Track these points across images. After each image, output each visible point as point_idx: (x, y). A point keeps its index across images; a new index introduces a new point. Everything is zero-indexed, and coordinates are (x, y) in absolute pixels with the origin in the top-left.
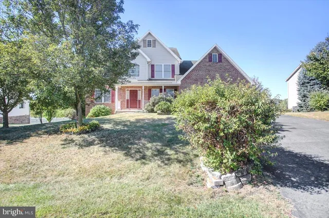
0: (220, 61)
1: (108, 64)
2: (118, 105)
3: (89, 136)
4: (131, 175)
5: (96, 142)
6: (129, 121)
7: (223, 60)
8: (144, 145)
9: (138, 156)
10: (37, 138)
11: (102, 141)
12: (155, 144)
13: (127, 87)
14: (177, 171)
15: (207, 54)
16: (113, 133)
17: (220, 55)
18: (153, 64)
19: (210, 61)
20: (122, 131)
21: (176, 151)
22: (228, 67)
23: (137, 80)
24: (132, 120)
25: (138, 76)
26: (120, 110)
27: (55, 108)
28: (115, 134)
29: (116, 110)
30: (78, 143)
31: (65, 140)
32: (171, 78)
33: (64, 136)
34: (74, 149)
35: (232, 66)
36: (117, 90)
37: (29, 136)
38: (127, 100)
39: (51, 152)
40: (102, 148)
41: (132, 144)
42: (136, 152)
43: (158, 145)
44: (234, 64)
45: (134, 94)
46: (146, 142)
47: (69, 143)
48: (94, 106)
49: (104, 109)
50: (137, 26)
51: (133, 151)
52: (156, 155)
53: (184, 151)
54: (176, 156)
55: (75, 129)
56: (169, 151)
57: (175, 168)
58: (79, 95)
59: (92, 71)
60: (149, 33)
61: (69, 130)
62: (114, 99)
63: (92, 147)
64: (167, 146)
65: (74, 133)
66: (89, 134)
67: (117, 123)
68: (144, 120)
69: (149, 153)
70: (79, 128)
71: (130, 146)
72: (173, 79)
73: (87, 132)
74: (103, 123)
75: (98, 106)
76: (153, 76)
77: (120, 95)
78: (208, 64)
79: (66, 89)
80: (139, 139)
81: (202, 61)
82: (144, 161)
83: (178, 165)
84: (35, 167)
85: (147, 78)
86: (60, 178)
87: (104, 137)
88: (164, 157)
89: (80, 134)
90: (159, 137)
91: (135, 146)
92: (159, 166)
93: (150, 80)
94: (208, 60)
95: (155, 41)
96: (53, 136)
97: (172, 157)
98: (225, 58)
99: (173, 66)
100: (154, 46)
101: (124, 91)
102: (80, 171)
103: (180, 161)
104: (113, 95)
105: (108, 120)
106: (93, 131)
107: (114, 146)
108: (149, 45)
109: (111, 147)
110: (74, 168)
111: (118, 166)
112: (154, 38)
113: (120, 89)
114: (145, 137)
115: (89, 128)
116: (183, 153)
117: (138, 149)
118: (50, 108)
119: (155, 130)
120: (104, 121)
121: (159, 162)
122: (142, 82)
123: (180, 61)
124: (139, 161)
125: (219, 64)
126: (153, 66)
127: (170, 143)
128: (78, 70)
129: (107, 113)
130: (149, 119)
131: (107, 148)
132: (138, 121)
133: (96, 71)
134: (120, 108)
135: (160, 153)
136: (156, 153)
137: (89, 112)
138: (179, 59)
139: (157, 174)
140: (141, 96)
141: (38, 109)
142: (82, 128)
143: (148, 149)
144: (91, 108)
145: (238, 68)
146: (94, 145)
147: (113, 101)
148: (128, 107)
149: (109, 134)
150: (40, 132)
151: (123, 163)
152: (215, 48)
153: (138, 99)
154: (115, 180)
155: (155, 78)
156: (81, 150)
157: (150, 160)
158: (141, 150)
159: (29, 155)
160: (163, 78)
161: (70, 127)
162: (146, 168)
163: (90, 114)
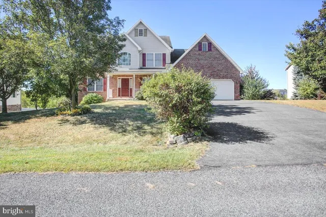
0: (210, 50)
1: (97, 56)
2: (109, 93)
3: (81, 117)
4: (113, 142)
5: (88, 121)
6: (118, 106)
7: (212, 49)
8: (127, 123)
9: (120, 130)
10: (37, 119)
11: (92, 121)
12: (136, 122)
13: (119, 76)
14: (149, 139)
15: (196, 43)
16: (102, 115)
17: (210, 44)
18: (144, 52)
19: (200, 49)
20: (110, 113)
21: (152, 127)
22: (218, 56)
23: (128, 69)
24: (121, 105)
25: (130, 65)
26: (112, 99)
27: (49, 95)
28: (104, 116)
29: (108, 98)
30: (72, 122)
31: (62, 120)
32: (162, 67)
33: (60, 117)
34: (68, 126)
35: (222, 55)
36: (108, 79)
37: (29, 118)
38: (119, 89)
39: (50, 129)
40: (93, 126)
41: (116, 122)
42: (120, 128)
43: (139, 123)
44: (223, 53)
45: (125, 82)
46: (129, 121)
47: (65, 123)
48: (86, 94)
49: (96, 97)
50: (123, 21)
51: (117, 127)
52: (135, 130)
53: (158, 127)
54: (150, 131)
55: (69, 111)
56: (146, 127)
57: (148, 137)
58: (73, 82)
59: (84, 61)
60: (141, 22)
61: (65, 113)
62: (106, 87)
63: (84, 125)
64: (145, 123)
65: (69, 115)
66: (82, 116)
67: (107, 108)
68: (132, 105)
69: (129, 128)
70: (73, 111)
71: (115, 124)
72: (164, 67)
73: (80, 114)
74: (94, 108)
75: (90, 94)
76: (144, 64)
77: (111, 83)
78: (197, 53)
79: (62, 77)
80: (125, 119)
81: (191, 50)
82: (124, 133)
83: (150, 136)
84: (39, 138)
85: (138, 67)
86: (59, 144)
87: (95, 118)
88: (141, 130)
89: (74, 116)
90: (141, 118)
91: (120, 124)
92: (136, 137)
93: (141, 68)
94: (197, 49)
95: (146, 30)
96: (50, 117)
97: (147, 131)
98: (215, 47)
99: (164, 55)
100: (146, 35)
101: (116, 79)
102: (74, 140)
103: (152, 133)
104: (105, 84)
105: (99, 106)
106: (84, 113)
107: (102, 124)
108: (141, 34)
109: (100, 124)
110: (70, 138)
111: (104, 137)
112: (145, 27)
113: (112, 78)
114: (129, 118)
115: (81, 111)
116: (157, 128)
117: (122, 126)
118: (44, 95)
119: (139, 113)
120: (95, 107)
121: (137, 134)
122: (133, 70)
123: (171, 50)
124: (121, 134)
125: (209, 53)
126: (144, 55)
127: (149, 122)
128: (72, 60)
129: (99, 101)
130: (136, 105)
131: (97, 126)
132: (126, 106)
133: (87, 62)
134: (111, 96)
135: (139, 128)
136: (135, 128)
137: (81, 100)
138: (170, 48)
139: (133, 141)
140: (132, 84)
141: (33, 96)
142: (75, 111)
143: (129, 125)
144: (84, 96)
145: (227, 57)
146: (86, 123)
147: (105, 90)
148: (119, 96)
149: (99, 116)
150: (38, 115)
151: (108, 135)
152: (205, 37)
153: (130, 87)
154: (101, 145)
155: (146, 67)
156: (75, 127)
157: (130, 133)
158: (124, 126)
159: (33, 131)
160: (154, 66)
161: (65, 110)
162: (126, 138)
163: (82, 102)
